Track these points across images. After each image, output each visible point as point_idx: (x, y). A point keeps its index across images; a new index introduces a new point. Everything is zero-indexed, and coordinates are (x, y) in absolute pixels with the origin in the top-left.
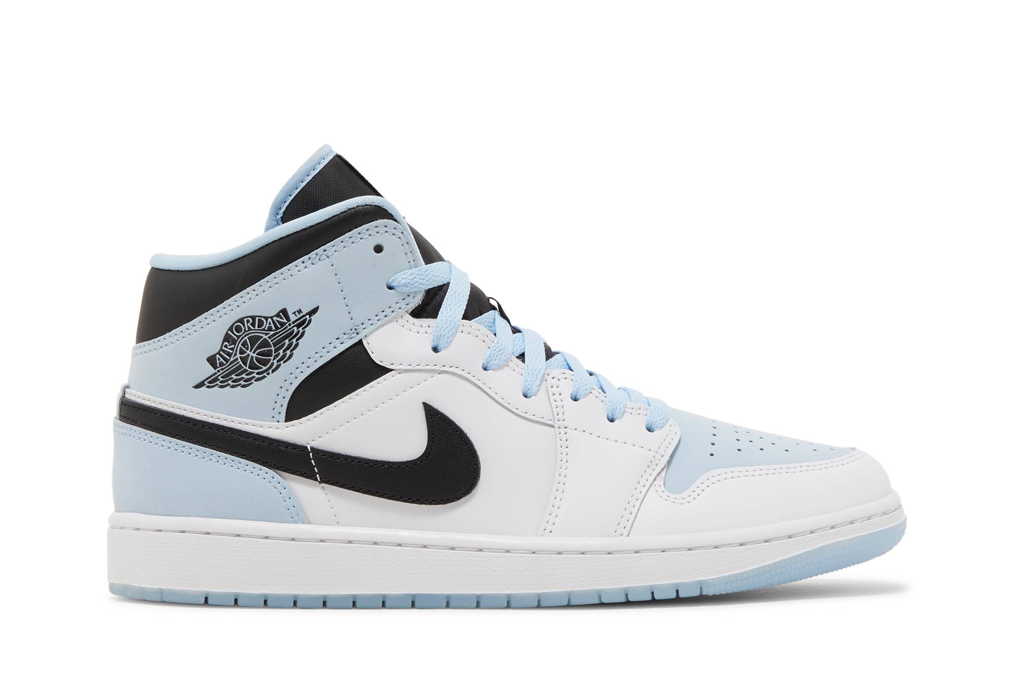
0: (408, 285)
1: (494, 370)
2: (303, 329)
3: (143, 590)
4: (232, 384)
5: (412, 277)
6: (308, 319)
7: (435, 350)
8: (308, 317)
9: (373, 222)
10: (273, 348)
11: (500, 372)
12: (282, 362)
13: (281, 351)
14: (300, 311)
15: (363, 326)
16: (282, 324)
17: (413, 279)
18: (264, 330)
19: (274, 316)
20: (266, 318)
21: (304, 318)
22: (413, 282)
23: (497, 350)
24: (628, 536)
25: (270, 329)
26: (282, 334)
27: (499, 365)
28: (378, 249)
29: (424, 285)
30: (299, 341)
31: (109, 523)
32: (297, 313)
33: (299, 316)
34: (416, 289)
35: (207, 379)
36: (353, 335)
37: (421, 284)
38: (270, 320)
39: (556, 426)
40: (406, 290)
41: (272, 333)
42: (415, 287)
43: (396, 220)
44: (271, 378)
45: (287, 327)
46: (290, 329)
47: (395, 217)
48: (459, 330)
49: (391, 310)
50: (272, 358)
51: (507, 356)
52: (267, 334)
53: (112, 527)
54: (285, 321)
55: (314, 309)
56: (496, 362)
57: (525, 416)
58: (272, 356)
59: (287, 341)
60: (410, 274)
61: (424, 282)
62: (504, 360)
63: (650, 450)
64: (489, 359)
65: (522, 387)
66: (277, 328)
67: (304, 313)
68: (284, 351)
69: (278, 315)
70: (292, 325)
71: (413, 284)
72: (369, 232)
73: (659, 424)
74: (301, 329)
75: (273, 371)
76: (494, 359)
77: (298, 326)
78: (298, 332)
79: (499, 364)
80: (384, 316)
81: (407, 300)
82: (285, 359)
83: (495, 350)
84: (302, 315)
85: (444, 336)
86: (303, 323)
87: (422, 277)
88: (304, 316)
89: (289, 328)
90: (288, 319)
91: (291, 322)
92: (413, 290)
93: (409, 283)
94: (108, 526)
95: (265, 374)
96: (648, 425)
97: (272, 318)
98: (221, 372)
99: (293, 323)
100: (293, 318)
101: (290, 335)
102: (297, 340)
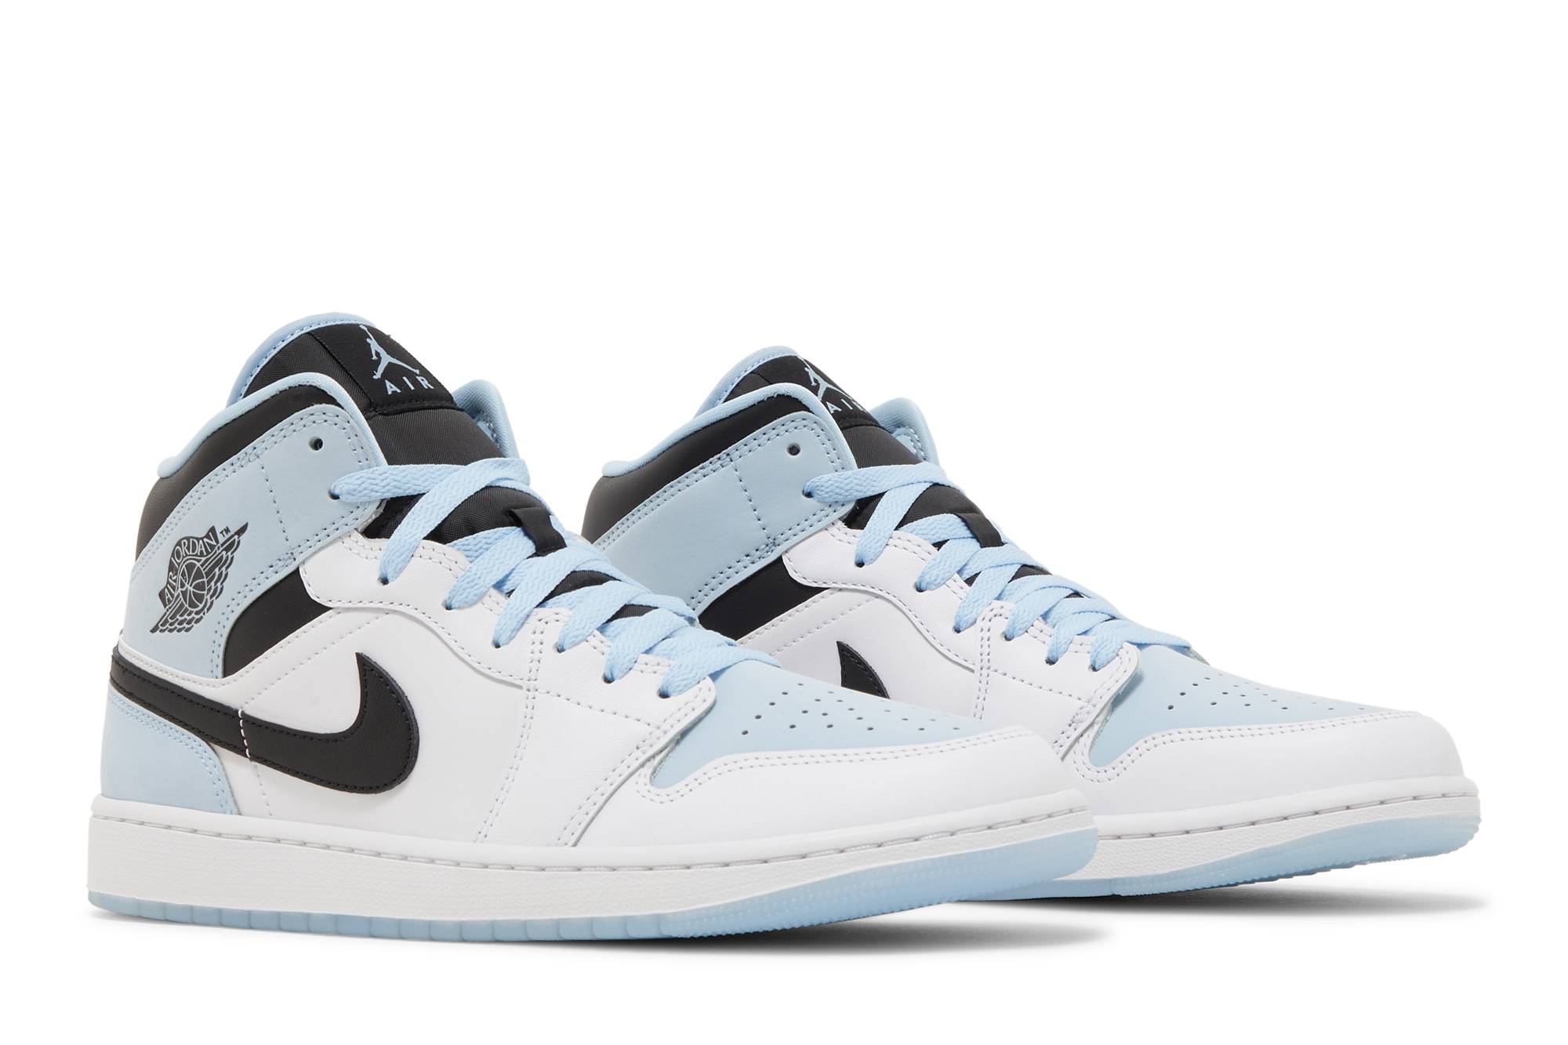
0: (354, 493)
1: (459, 608)
2: (232, 553)
3: (139, 904)
4: (179, 627)
5: (359, 482)
6: (237, 540)
7: (385, 581)
8: (236, 537)
9: (307, 409)
10: (205, 580)
11: (468, 610)
12: (214, 598)
13: (212, 583)
14: (227, 530)
15: (300, 550)
16: (212, 547)
17: (360, 485)
18: (196, 555)
19: (204, 537)
20: (198, 539)
21: (233, 539)
22: (360, 489)
23: (467, 580)
24: (575, 845)
25: (202, 555)
26: (213, 560)
27: (466, 603)
28: (317, 444)
29: (377, 492)
30: (229, 569)
31: (92, 809)
32: (224, 533)
33: (227, 536)
34: (366, 499)
35: (159, 622)
36: (288, 562)
37: (372, 491)
38: (201, 542)
39: (525, 688)
40: (351, 499)
41: (204, 559)
42: (365, 495)
43: (339, 405)
44: (208, 617)
45: (216, 552)
46: (219, 554)
47: (338, 401)
48: (417, 554)
49: (334, 526)
50: (205, 592)
51: (481, 589)
52: (199, 561)
53: (95, 816)
54: (214, 543)
55: (242, 528)
56: (462, 597)
57: (486, 673)
58: (204, 590)
59: (217, 570)
60: (357, 477)
61: (377, 488)
62: (475, 595)
63: (649, 724)
64: (453, 593)
65: (493, 633)
66: (208, 553)
67: (232, 533)
68: (216, 583)
69: (207, 536)
70: (221, 549)
71: (360, 492)
72: (303, 422)
73: (678, 686)
74: (229, 553)
75: (208, 610)
76: (459, 593)
77: (227, 549)
78: (227, 557)
79: (467, 600)
80: (325, 537)
81: (357, 513)
82: (216, 594)
83: (463, 581)
84: (230, 534)
85: (393, 562)
86: (231, 546)
87: (374, 482)
88: (233, 536)
89: (218, 552)
90: (217, 541)
91: (219, 545)
92: (362, 499)
93: (355, 490)
94: (91, 813)
95: (202, 614)
96: (663, 687)
97: (202, 539)
98: (170, 611)
99: (222, 545)
100: (221, 539)
101: (219, 563)
102: (227, 568)
